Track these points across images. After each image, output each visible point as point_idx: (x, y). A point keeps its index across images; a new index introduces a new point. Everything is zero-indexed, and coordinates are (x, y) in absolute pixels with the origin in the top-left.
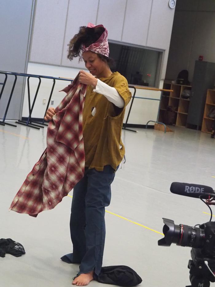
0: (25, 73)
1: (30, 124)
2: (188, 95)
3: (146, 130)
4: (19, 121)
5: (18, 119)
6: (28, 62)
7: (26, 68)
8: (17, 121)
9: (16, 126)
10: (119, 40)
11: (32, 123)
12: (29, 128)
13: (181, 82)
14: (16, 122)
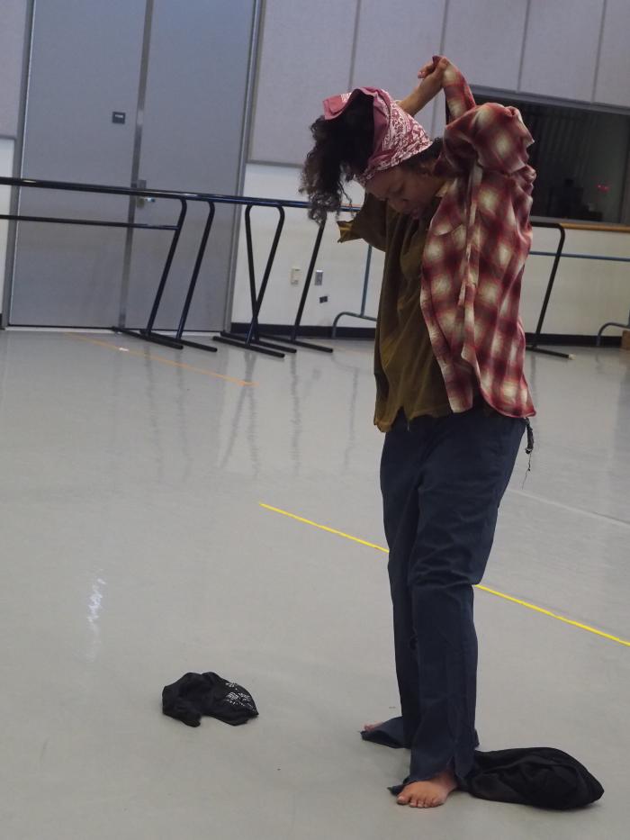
0: (239, 195)
1: (257, 342)
3: (598, 350)
4: (223, 333)
5: (221, 330)
6: (247, 161)
7: (240, 181)
8: (219, 335)
9: (215, 350)
10: (513, 87)
11: (262, 340)
12: (252, 354)
14: (215, 339)
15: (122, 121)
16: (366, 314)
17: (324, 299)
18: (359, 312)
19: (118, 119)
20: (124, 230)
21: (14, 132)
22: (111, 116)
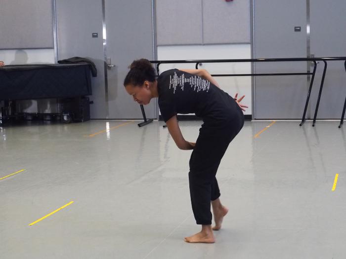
15: (299, 30)
19: (297, 29)
20: (306, 76)
21: (248, 40)
22: (294, 28)
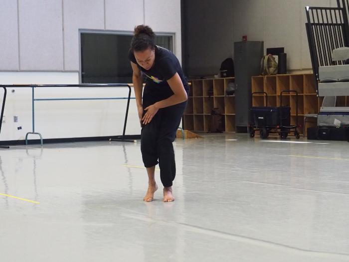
2: (233, 89)
10: (103, 28)
13: (225, 74)
16: (35, 132)
17: (20, 128)
18: (32, 132)
